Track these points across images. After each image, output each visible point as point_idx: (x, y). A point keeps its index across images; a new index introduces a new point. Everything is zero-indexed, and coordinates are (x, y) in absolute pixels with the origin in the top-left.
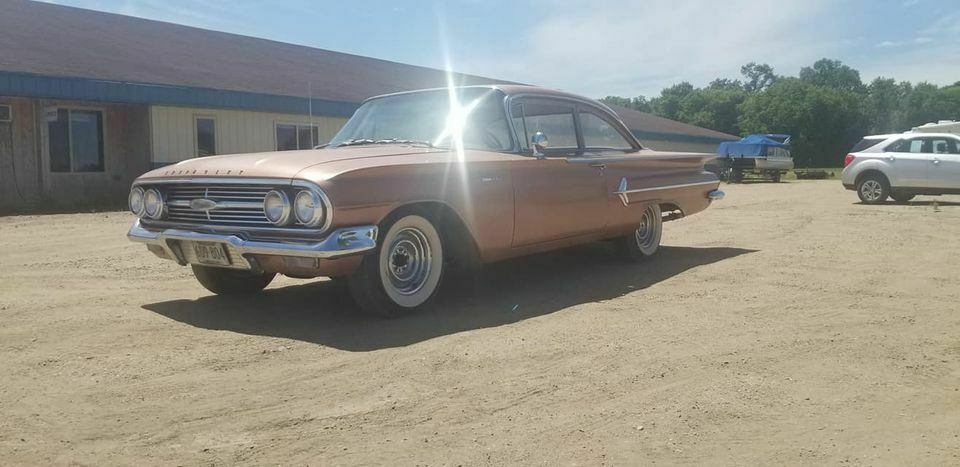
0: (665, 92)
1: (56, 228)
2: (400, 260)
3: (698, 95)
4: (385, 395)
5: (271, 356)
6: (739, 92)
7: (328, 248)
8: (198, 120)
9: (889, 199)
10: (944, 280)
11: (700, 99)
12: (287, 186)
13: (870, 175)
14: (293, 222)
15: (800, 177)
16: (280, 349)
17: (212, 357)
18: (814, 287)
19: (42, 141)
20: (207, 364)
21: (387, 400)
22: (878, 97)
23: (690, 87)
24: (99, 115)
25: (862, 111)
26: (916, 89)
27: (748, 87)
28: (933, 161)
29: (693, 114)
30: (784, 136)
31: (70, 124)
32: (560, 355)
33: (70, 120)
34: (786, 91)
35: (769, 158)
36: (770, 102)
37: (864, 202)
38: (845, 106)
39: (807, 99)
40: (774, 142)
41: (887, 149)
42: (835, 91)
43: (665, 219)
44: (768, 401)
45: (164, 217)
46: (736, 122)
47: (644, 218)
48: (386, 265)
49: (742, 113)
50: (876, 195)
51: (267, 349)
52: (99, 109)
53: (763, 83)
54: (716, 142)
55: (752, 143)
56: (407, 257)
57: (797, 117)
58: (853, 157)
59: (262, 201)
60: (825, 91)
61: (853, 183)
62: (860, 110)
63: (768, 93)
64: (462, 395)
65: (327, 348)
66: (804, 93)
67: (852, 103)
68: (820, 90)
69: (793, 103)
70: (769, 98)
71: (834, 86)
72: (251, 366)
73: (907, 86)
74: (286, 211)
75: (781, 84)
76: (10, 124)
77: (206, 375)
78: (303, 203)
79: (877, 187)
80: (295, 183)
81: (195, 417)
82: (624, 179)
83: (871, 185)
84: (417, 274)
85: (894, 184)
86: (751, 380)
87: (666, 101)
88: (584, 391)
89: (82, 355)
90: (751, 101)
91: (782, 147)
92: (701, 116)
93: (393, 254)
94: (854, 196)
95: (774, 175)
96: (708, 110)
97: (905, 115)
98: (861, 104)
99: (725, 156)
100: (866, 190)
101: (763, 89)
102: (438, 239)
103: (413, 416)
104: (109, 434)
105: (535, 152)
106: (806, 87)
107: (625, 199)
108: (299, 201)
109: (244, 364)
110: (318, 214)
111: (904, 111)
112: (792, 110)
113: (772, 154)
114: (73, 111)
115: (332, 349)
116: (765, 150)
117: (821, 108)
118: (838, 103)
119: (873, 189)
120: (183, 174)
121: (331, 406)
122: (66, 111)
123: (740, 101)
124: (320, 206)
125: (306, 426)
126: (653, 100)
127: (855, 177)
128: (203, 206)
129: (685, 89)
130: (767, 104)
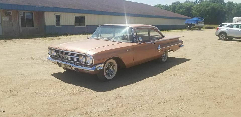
0: (173, 3)
1: (25, 45)
2: (108, 69)
3: (182, 4)
4: (106, 106)
5: (82, 93)
6: (192, 4)
7: (93, 69)
8: (56, 15)
9: (227, 39)
10: (233, 72)
11: (182, 5)
12: (85, 55)
13: (223, 33)
14: (85, 62)
15: (206, 28)
16: (83, 91)
17: (69, 93)
18: (202, 74)
19: (19, 21)
20: (69, 94)
21: (107, 108)
22: (228, 6)
23: (179, 2)
24: (32, 13)
25: (224, 10)
26: (239, 5)
27: (195, 2)
28: (239, 30)
29: (180, 10)
30: (202, 18)
31: (25, 16)
32: (143, 96)
33: (25, 14)
34: (204, 4)
35: (198, 24)
36: (200, 7)
37: (220, 39)
38: (220, 8)
39: (210, 6)
40: (200, 20)
41: (228, 27)
42: (217, 4)
43: (169, 51)
44: (185, 112)
45: (56, 56)
46: (191, 12)
47: (164, 53)
48: (105, 70)
49: (193, 9)
50: (224, 38)
51: (80, 91)
52: (32, 12)
53: (199, 2)
54: (185, 19)
55: (194, 20)
56: (110, 68)
57: (207, 11)
58: (219, 28)
59: (79, 57)
60: (215, 4)
61: (218, 35)
62: (224, 9)
63: (200, 5)
64: (122, 107)
65: (93, 91)
66: (209, 5)
67: (222, 7)
68: (214, 4)
69: (206, 7)
70: (200, 6)
71: (217, 3)
72: (78, 95)
73: (237, 4)
74: (84, 60)
75: (203, 2)
76: (11, 16)
77: (68, 98)
78: (88, 59)
79: (224, 36)
80: (86, 55)
81: (69, 110)
82: (159, 46)
83: (223, 35)
84: (111, 72)
85: (228, 35)
86: (183, 105)
87: (173, 6)
88: (147, 107)
89: (42, 91)
90: (195, 6)
91: (202, 21)
92: (182, 10)
93: (107, 67)
94: (218, 38)
95: (199, 28)
96: (184, 8)
97: (235, 11)
98: (224, 8)
99: (187, 23)
100: (221, 36)
101: (198, 3)
102: (117, 65)
103: (113, 113)
104: (52, 114)
105: (139, 42)
106: (210, 3)
107: (159, 50)
108: (87, 59)
109: (76, 95)
110: (91, 62)
111: (235, 10)
112: (206, 9)
113: (199, 23)
114: (26, 12)
115: (94, 91)
116: (197, 22)
117: (214, 9)
118: (218, 8)
119: (223, 37)
120: (61, 49)
121: (95, 108)
122: (24, 12)
123: (192, 6)
124: (92, 60)
125: (91, 114)
126: (170, 5)
127: (219, 33)
128: (65, 56)
129: (178, 3)
130: (199, 8)
